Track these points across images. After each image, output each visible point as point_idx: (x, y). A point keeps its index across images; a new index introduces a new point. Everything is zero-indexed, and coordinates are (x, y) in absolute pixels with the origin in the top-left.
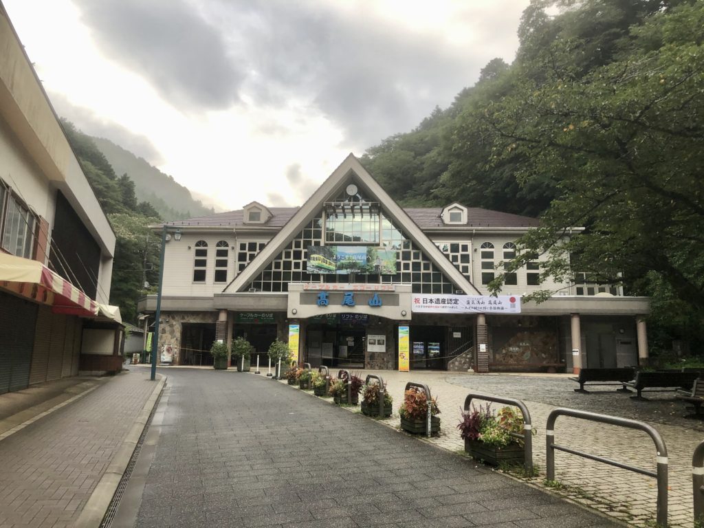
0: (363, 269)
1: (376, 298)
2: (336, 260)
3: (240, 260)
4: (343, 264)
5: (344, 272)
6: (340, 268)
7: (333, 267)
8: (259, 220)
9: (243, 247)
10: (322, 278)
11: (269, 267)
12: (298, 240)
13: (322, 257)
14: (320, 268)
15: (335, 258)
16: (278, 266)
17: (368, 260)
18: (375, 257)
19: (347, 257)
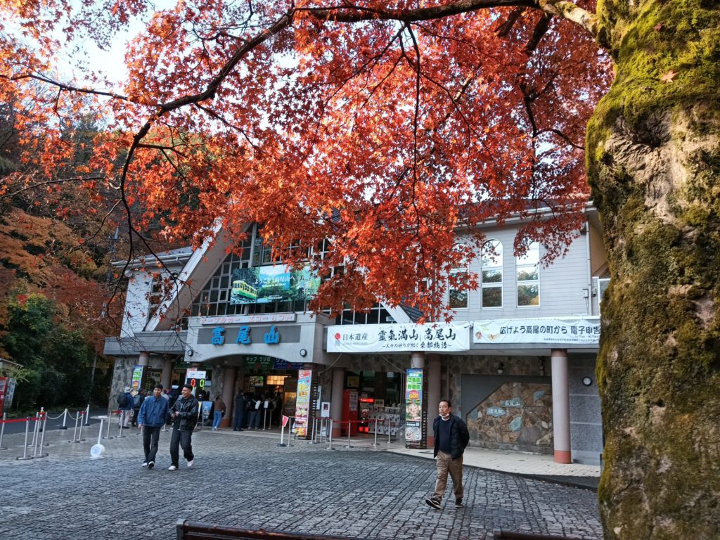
0: (286, 296)
1: (273, 332)
2: (257, 285)
4: (264, 290)
5: (265, 300)
6: (261, 295)
7: (255, 295)
10: (245, 309)
13: (244, 283)
15: (256, 283)
16: (205, 297)
17: (291, 281)
18: (299, 278)
19: (269, 280)
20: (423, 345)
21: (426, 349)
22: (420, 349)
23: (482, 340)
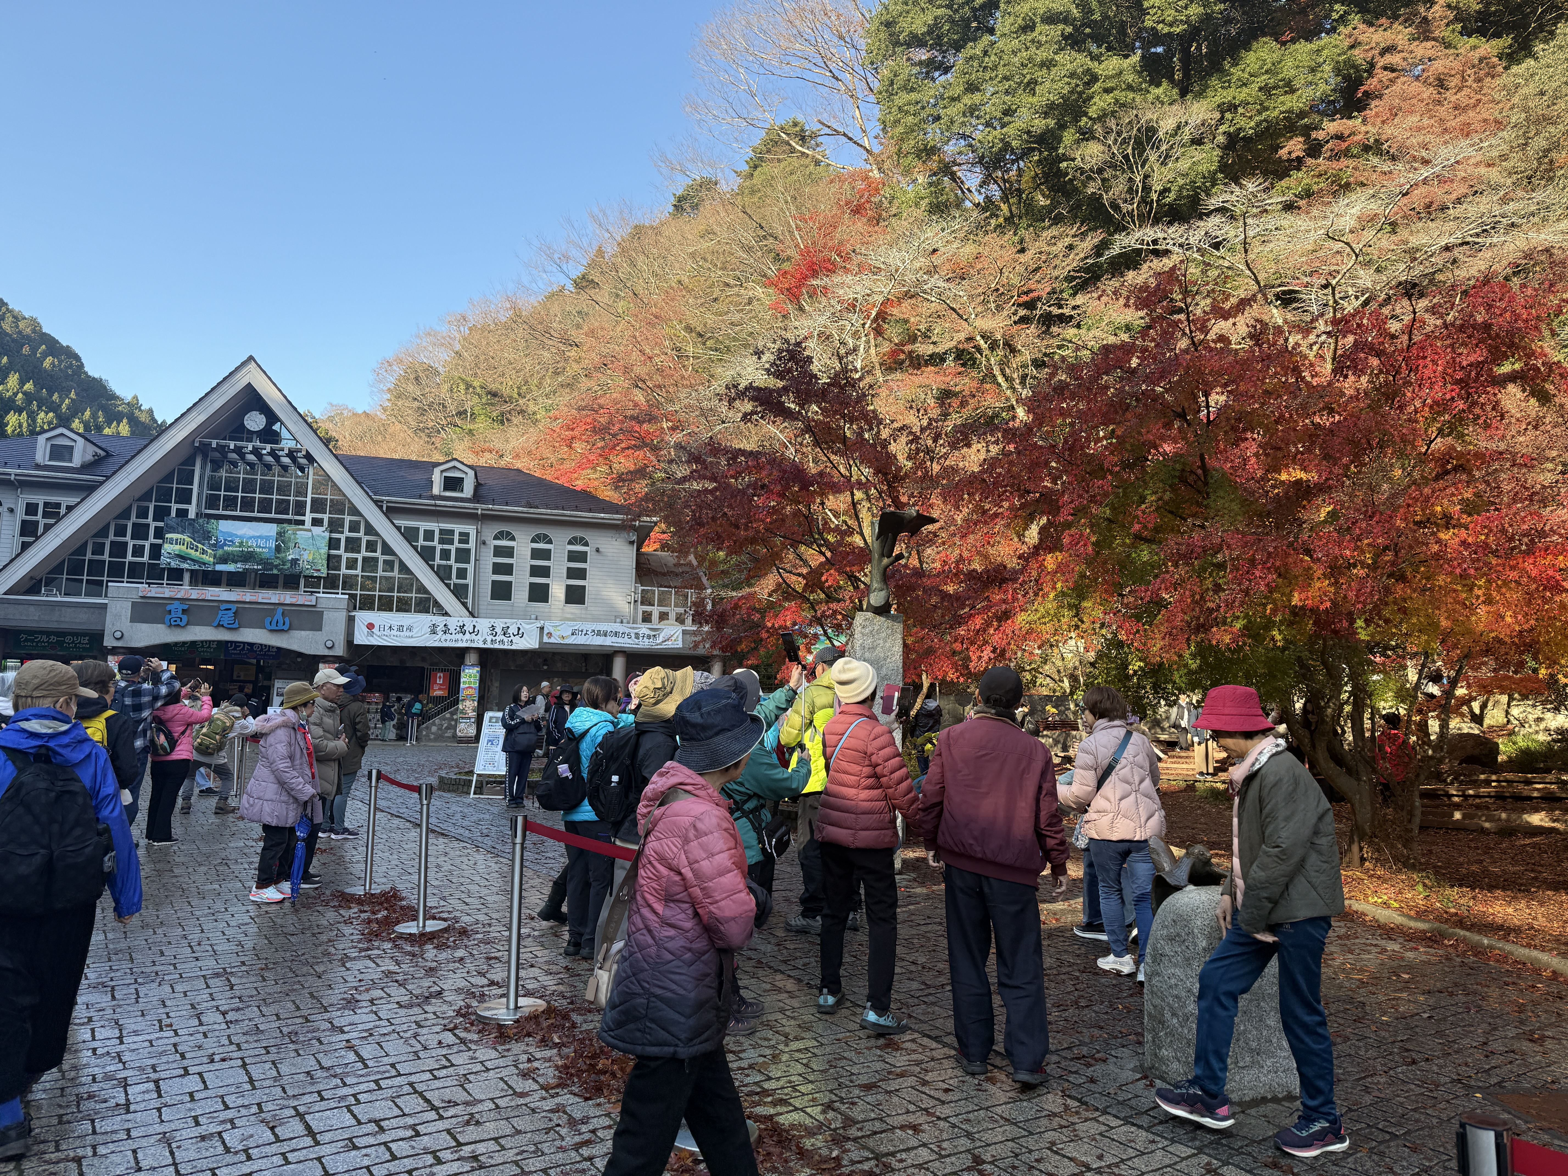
0: (266, 563)
1: (278, 616)
2: (214, 545)
3: (22, 534)
4: (228, 553)
5: (230, 567)
6: (224, 560)
7: (208, 558)
8: (71, 461)
9: (31, 509)
10: (187, 577)
11: (82, 550)
12: (145, 504)
13: (188, 539)
14: (183, 558)
15: (213, 542)
16: (99, 549)
17: (278, 549)
18: (292, 545)
19: (237, 540)
20: (485, 642)
21: (489, 645)
22: (481, 645)
23: (552, 640)
